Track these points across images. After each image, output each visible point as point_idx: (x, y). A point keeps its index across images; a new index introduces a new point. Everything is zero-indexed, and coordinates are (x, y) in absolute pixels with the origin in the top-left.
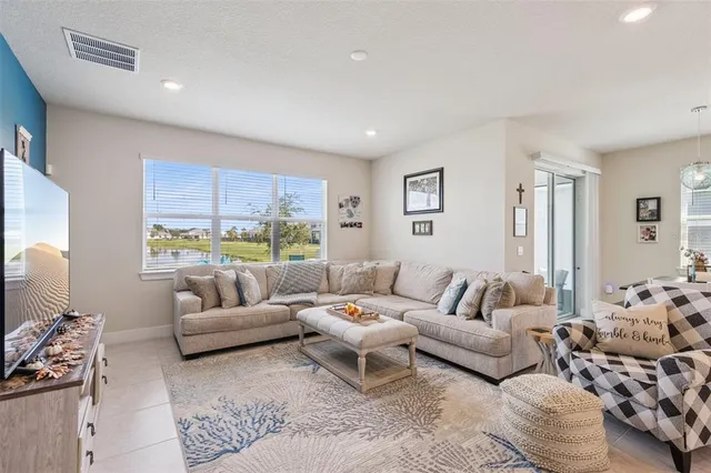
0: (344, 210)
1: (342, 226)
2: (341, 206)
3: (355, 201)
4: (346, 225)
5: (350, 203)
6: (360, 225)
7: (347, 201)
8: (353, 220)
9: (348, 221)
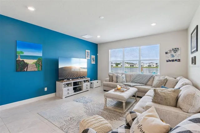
0: (169, 54)
1: (167, 61)
2: (166, 53)
3: (176, 50)
4: (170, 61)
5: (172, 51)
6: (179, 60)
7: (170, 51)
8: (175, 58)
9: (171, 59)
